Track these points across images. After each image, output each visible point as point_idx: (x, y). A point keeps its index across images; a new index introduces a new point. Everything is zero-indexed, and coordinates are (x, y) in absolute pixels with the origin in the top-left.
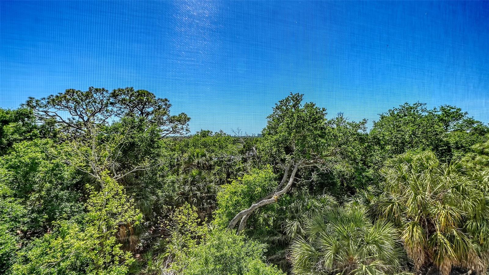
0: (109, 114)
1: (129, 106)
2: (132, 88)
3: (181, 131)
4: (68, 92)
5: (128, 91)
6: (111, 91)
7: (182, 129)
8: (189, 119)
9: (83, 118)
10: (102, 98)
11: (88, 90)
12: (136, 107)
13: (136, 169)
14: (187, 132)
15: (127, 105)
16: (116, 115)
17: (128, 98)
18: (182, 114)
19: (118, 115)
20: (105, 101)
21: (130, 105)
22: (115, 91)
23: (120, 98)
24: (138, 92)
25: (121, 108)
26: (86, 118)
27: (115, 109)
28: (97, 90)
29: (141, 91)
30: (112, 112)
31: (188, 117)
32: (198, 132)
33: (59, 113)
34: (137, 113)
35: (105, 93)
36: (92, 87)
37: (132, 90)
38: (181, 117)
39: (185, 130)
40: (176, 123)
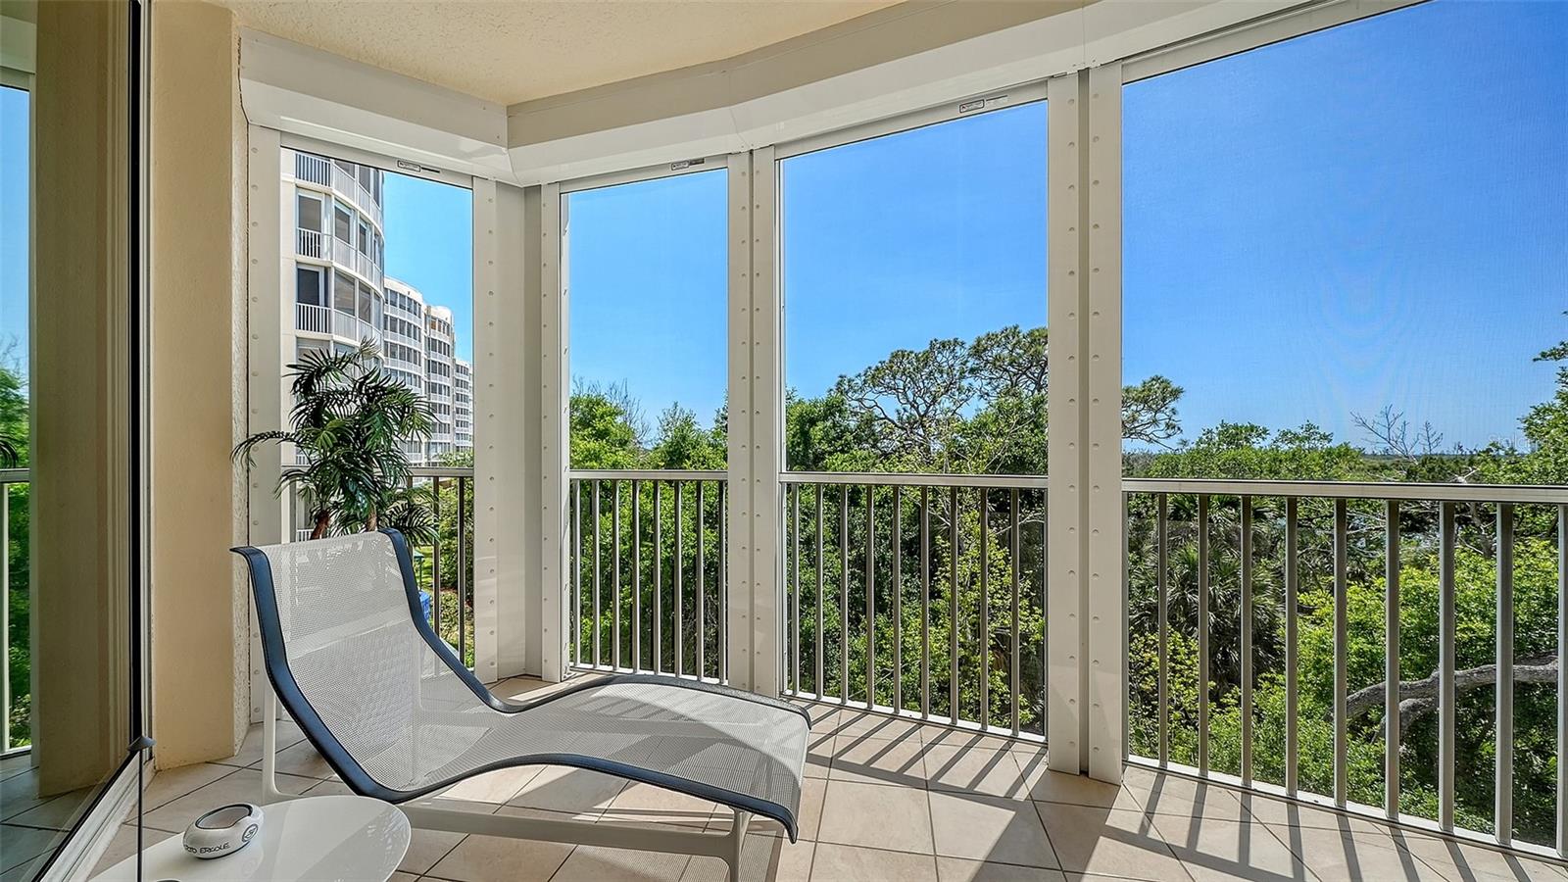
0: (963, 396)
1: (1008, 371)
2: (1016, 328)
3: (1149, 431)
4: (895, 356)
5: (1007, 337)
6: (970, 342)
7: (1155, 422)
8: (1176, 393)
9: (917, 409)
10: (951, 363)
11: (928, 348)
12: (1025, 373)
13: (1031, 518)
14: (1170, 432)
15: (1005, 370)
16: (982, 396)
17: (1006, 352)
18: (1153, 379)
19: (986, 397)
20: (957, 368)
21: (1011, 369)
22: (979, 341)
23: (989, 356)
24: (1031, 334)
25: (991, 379)
26: (922, 408)
27: (977, 384)
28: (943, 345)
29: (1038, 330)
30: (969, 391)
31: (1174, 385)
32: (1210, 432)
33: (882, 400)
34: (1027, 388)
35: (958, 348)
36: (936, 340)
37: (1015, 332)
38: (1150, 390)
39: (1163, 426)
40: (1134, 407)
